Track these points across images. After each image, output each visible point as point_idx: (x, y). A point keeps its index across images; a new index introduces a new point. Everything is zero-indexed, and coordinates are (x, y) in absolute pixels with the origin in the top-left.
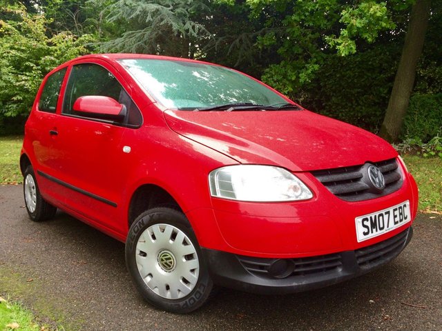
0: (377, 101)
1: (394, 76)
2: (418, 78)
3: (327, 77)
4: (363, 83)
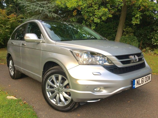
0: (112, 38)
1: (117, 30)
2: (123, 31)
3: (98, 30)
4: (108, 33)
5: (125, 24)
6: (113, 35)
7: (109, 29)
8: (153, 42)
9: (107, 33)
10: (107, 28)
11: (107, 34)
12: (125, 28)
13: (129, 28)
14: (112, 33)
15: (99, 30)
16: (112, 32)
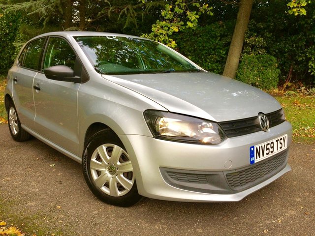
0: (218, 59)
1: (230, 42)
2: (245, 44)
4: (209, 47)
5: (249, 28)
6: (221, 51)
7: (211, 39)
8: (309, 69)
9: (205, 47)
10: (207, 37)
11: (206, 50)
12: (249, 37)
13: (256, 36)
14: (219, 48)
15: (188, 40)
16: (217, 47)
